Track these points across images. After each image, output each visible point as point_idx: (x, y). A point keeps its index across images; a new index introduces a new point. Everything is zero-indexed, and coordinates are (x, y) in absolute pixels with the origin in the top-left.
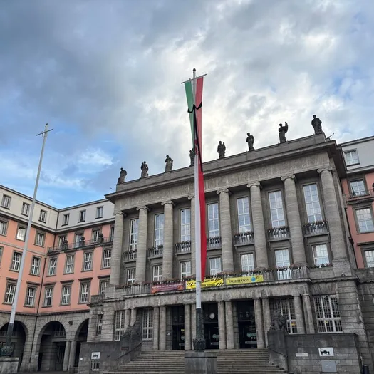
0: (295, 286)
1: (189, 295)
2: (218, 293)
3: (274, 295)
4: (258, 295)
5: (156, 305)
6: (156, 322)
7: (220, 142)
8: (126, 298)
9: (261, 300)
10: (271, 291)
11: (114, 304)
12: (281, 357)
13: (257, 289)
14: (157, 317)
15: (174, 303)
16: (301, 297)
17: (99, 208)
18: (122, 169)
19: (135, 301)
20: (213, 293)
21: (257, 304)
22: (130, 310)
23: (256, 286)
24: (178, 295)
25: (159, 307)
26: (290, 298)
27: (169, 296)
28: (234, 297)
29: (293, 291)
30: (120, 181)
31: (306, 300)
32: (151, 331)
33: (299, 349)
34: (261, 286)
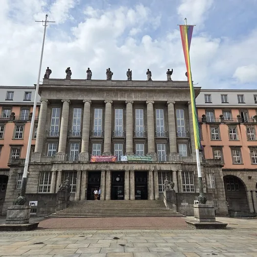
0: (174, 165)
1: (106, 165)
2: (126, 165)
3: (162, 169)
4: (153, 169)
5: (79, 170)
6: (78, 181)
7: (129, 69)
8: (55, 163)
9: (153, 172)
10: (160, 167)
11: (40, 167)
12: (174, 205)
13: (152, 165)
14: (80, 178)
15: (94, 169)
16: (177, 172)
17: (27, 93)
18: (48, 68)
19: (61, 166)
20: (123, 165)
21: (151, 174)
22: (57, 172)
23: (152, 163)
24: (97, 164)
25: (82, 171)
26: (171, 172)
27: (90, 165)
28: (137, 169)
29: (174, 168)
30: (46, 77)
31: (180, 174)
32: (74, 187)
33: (183, 201)
34: (155, 163)
